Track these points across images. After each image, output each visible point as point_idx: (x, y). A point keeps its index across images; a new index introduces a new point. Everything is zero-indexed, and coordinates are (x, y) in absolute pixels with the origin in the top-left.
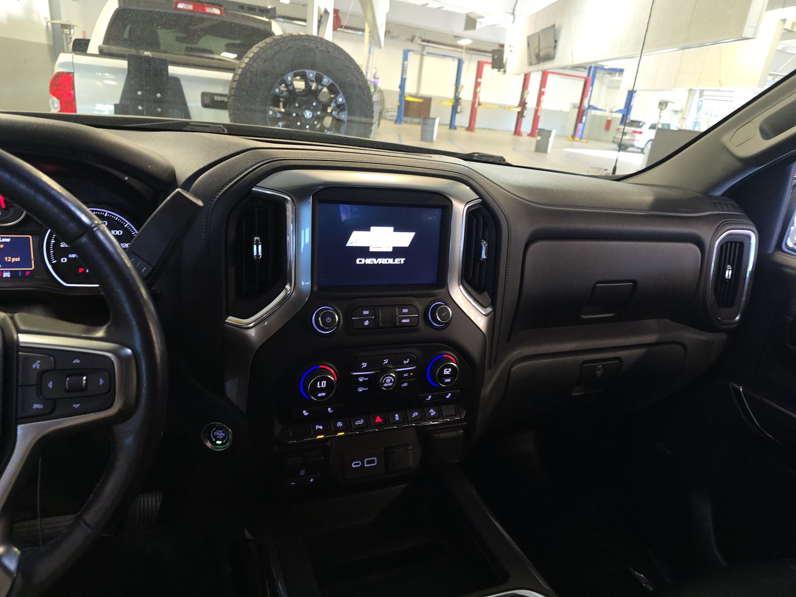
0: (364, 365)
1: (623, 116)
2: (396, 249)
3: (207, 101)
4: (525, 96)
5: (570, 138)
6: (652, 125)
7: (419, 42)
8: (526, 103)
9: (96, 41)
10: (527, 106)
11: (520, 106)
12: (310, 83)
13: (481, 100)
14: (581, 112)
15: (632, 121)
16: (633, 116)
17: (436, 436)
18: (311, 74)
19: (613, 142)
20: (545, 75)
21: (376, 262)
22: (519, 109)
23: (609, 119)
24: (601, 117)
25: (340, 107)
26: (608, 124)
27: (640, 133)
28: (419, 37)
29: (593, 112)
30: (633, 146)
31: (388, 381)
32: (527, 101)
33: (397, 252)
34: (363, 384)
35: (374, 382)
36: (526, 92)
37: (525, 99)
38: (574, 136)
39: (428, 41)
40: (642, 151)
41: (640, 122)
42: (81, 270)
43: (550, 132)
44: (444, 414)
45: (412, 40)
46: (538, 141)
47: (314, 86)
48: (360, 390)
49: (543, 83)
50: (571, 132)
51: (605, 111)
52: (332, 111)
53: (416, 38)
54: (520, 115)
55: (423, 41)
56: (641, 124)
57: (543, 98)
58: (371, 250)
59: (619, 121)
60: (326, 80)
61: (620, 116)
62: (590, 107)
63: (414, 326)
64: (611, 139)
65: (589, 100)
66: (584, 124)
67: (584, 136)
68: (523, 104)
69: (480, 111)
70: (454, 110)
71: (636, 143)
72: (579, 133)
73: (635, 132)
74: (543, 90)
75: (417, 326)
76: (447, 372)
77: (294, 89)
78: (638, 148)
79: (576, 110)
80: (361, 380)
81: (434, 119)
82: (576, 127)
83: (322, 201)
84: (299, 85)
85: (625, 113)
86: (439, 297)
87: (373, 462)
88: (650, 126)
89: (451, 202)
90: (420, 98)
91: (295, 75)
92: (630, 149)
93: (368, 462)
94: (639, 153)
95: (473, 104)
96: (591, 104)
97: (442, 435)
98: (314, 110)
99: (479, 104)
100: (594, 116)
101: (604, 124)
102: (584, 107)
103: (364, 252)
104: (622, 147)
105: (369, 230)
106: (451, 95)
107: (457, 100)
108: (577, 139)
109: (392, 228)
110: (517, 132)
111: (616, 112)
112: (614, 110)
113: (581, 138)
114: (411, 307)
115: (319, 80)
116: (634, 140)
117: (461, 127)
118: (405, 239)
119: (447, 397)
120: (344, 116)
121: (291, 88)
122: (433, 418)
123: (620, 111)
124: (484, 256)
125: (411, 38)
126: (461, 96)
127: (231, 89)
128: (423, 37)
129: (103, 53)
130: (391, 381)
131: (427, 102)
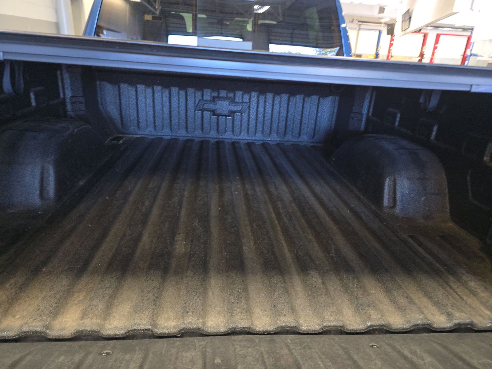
4: (423, 50)
7: (357, 22)
8: (424, 55)
11: (420, 56)
13: (393, 55)
14: (464, 59)
20: (438, 36)
22: (419, 58)
28: (356, 20)
29: (474, 58)
36: (424, 47)
37: (423, 52)
39: (362, 22)
45: (352, 22)
49: (437, 42)
53: (354, 20)
54: (420, 61)
55: (359, 22)
57: (436, 51)
62: (471, 55)
65: (471, 50)
68: (422, 55)
74: (436, 45)
95: (388, 56)
96: (472, 52)
99: (391, 57)
100: (475, 60)
102: (467, 55)
107: (377, 55)
125: (351, 20)
128: (359, 20)
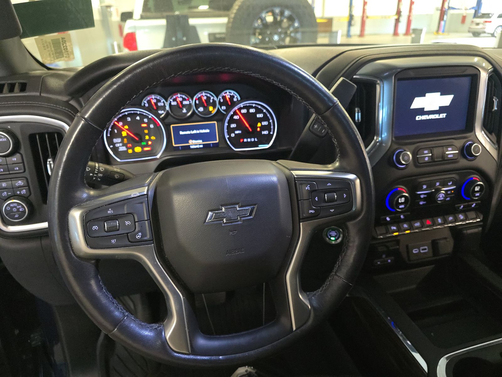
0: (425, 187)
1: (476, 11)
2: (441, 108)
3: (212, 38)
4: (400, 7)
5: (435, 33)
6: (499, 15)
8: (401, 12)
9: (138, 11)
10: (402, 14)
11: (396, 14)
12: (276, 17)
13: (368, 14)
14: (443, 13)
15: (484, 14)
16: (483, 10)
17: (465, 232)
18: (277, 11)
19: (469, 32)
21: (428, 118)
22: (396, 17)
23: (464, 15)
24: (458, 15)
25: (296, 30)
26: (464, 19)
27: (490, 22)
29: (451, 12)
30: (485, 32)
31: (441, 196)
32: (401, 10)
33: (442, 110)
34: (424, 199)
35: (431, 198)
36: (401, 4)
37: (400, 9)
38: (438, 31)
40: (493, 35)
41: (489, 14)
42: (242, 141)
43: (421, 30)
44: (470, 217)
46: (413, 38)
47: (279, 18)
48: (421, 203)
50: (435, 28)
51: (461, 9)
52: (290, 33)
54: (397, 21)
56: (490, 15)
57: (413, 7)
58: (425, 110)
59: (473, 15)
60: (287, 13)
61: (473, 11)
62: (449, 8)
63: (456, 159)
64: (467, 29)
65: (448, 3)
66: (445, 22)
67: (446, 30)
68: (399, 13)
69: (368, 22)
70: (350, 24)
71: (486, 30)
72: (442, 28)
73: (486, 22)
74: (413, 0)
75: (457, 159)
76: (477, 189)
77: (266, 22)
78: (488, 33)
79: (439, 12)
80: (422, 196)
81: (337, 32)
82: (439, 23)
83: (399, 80)
84: (270, 19)
85: (477, 9)
86: (470, 139)
87: (425, 249)
88: (498, 16)
89: (480, 71)
90: (326, 18)
91: (267, 12)
92: (482, 35)
93: (423, 250)
94: (489, 37)
95: (363, 17)
96: (450, 6)
97: (470, 231)
98: (279, 34)
99: (367, 17)
100: (452, 15)
101: (460, 19)
102: (445, 8)
103: (421, 111)
104: (476, 34)
105: (425, 96)
106: (347, 14)
107: (351, 17)
108: (440, 32)
109: (439, 93)
110: (396, 33)
111: (470, 9)
112: (468, 8)
113: (443, 31)
114: (454, 146)
115: (282, 13)
116: (484, 28)
117: (355, 35)
118: (447, 100)
119: (473, 206)
120: (299, 36)
121: (264, 22)
122: (461, 221)
123: (473, 8)
124: (495, 108)
126: (353, 13)
127: (227, 28)
129: (142, 18)
130: (443, 197)
131: (330, 21)
